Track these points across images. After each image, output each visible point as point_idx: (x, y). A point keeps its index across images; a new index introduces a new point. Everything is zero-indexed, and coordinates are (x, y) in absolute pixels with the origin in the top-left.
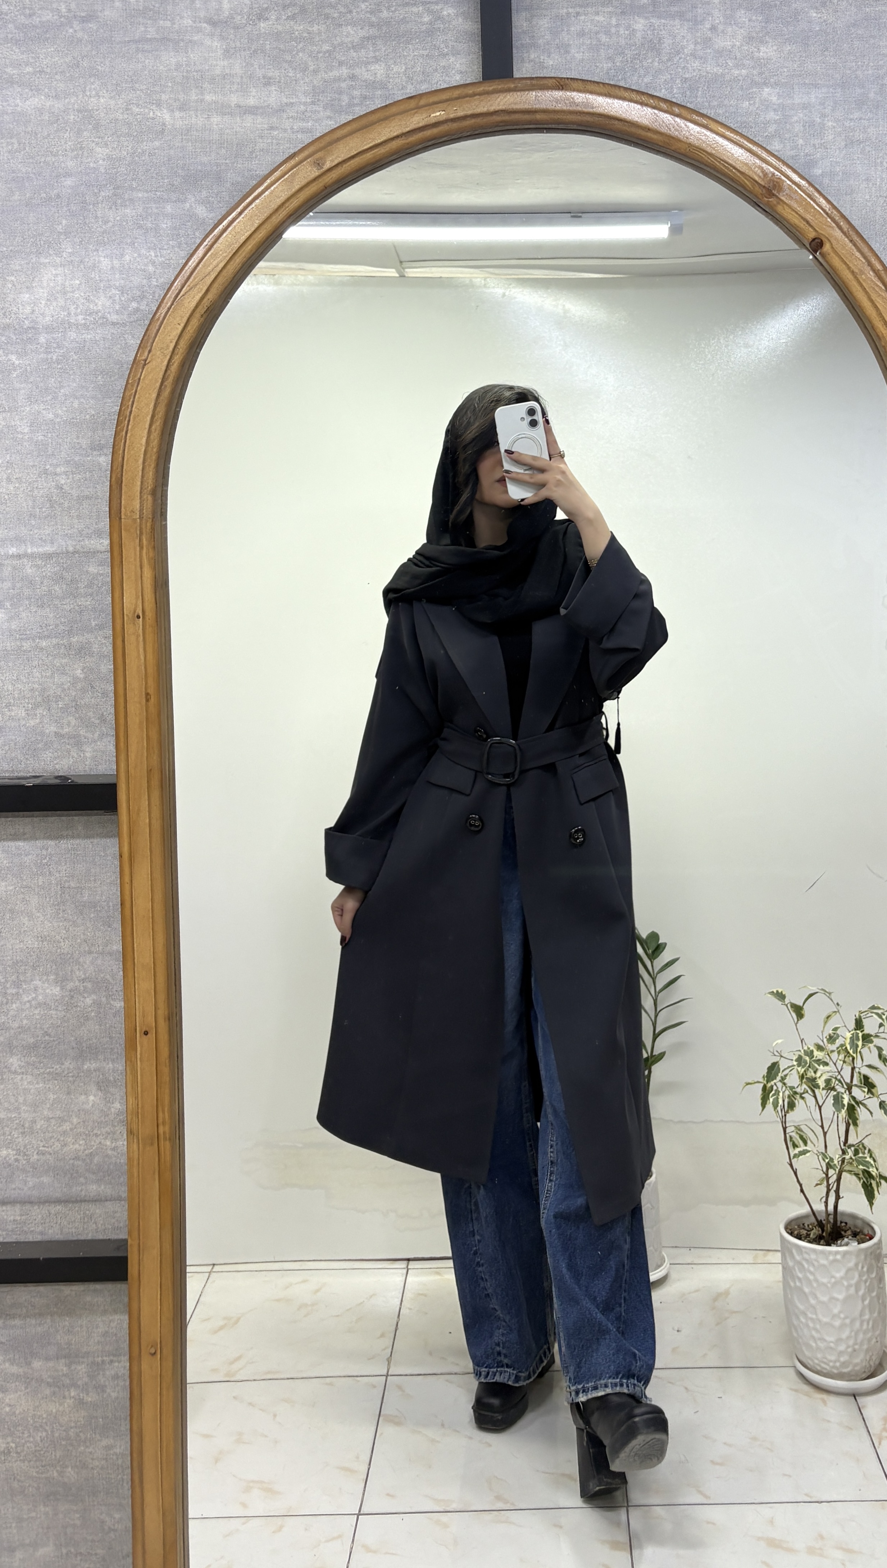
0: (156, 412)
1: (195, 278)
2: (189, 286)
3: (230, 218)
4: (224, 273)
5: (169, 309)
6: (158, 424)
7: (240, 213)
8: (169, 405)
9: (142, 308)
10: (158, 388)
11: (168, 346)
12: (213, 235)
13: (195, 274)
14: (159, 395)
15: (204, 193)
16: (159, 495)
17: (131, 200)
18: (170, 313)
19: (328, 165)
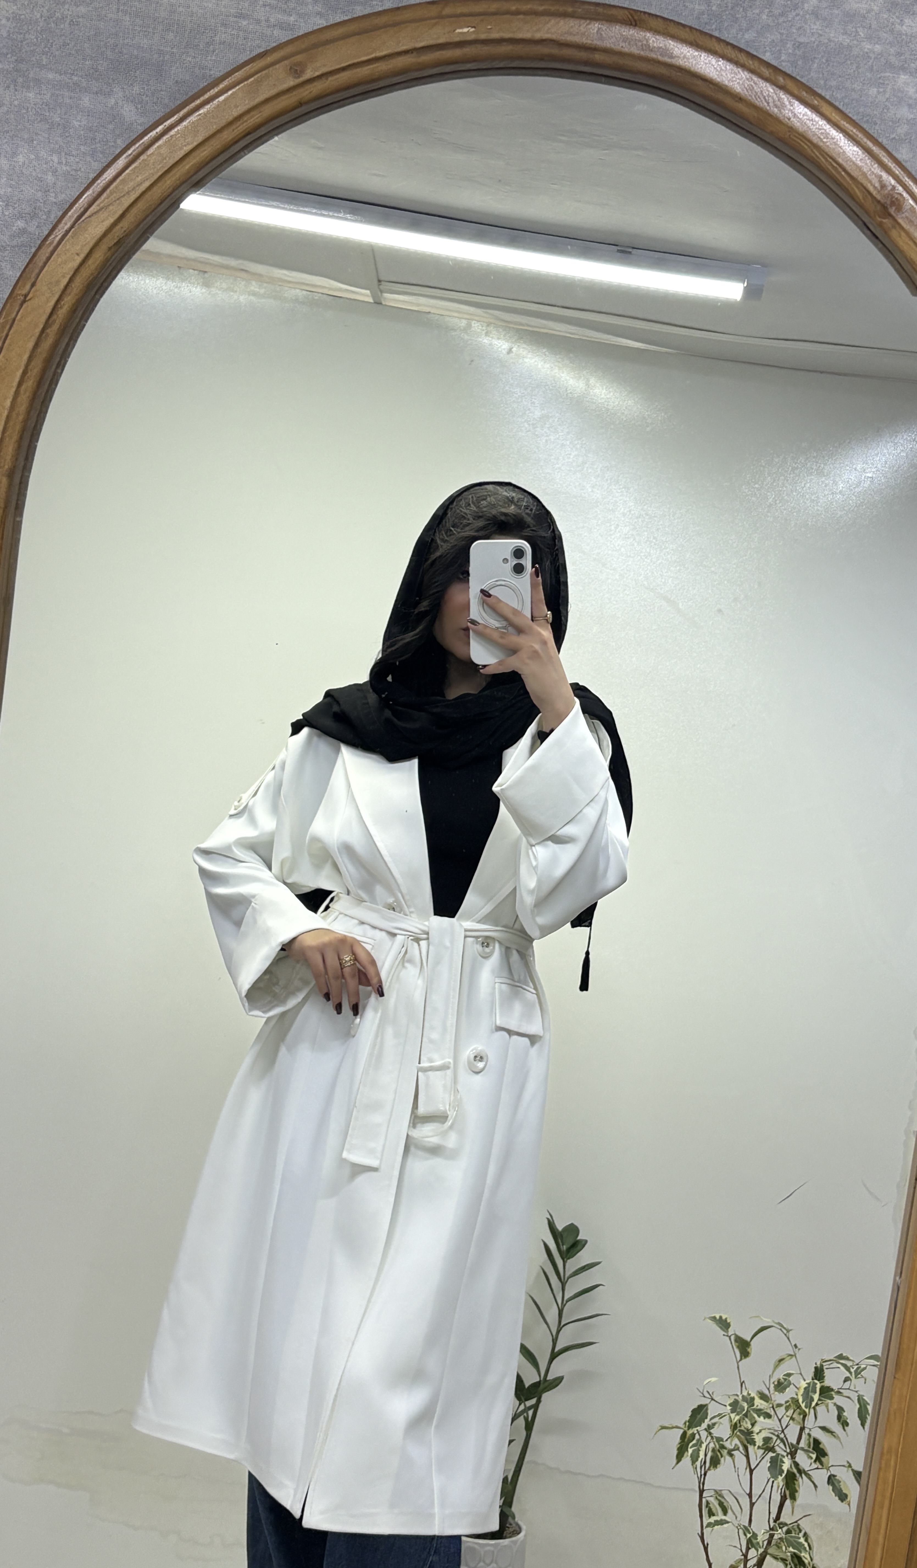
0: (30, 367)
1: (108, 197)
2: (98, 205)
3: (168, 123)
4: (148, 196)
5: (67, 232)
6: (30, 384)
7: (182, 120)
8: (48, 361)
9: (30, 229)
10: (37, 334)
11: (58, 282)
12: (141, 142)
13: (108, 191)
14: (37, 345)
15: (136, 89)
16: (17, 480)
17: (38, 81)
18: (68, 237)
19: (309, 74)
